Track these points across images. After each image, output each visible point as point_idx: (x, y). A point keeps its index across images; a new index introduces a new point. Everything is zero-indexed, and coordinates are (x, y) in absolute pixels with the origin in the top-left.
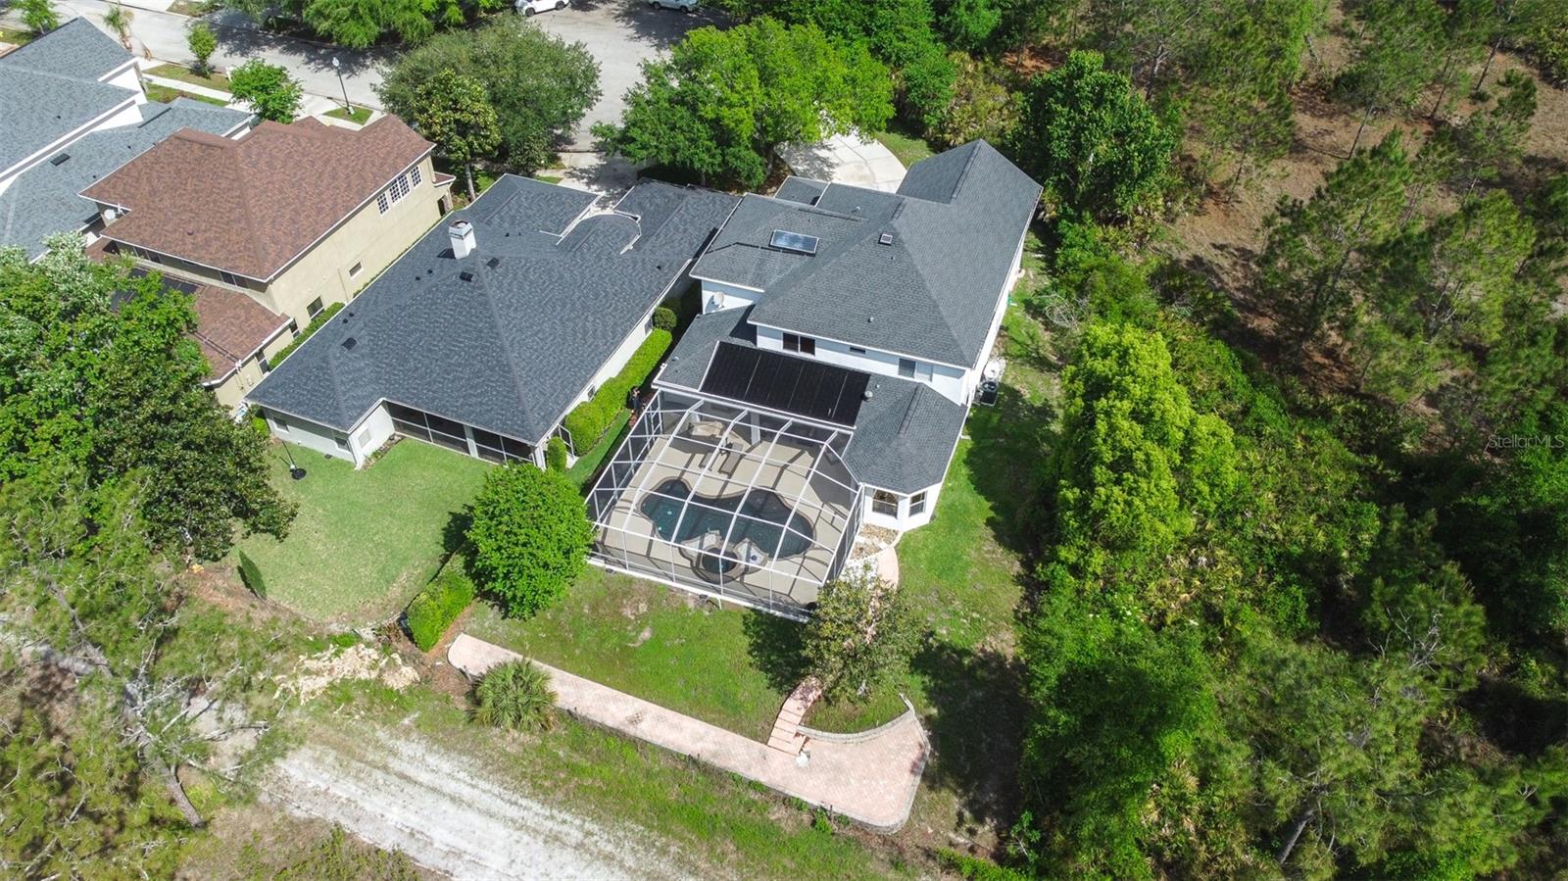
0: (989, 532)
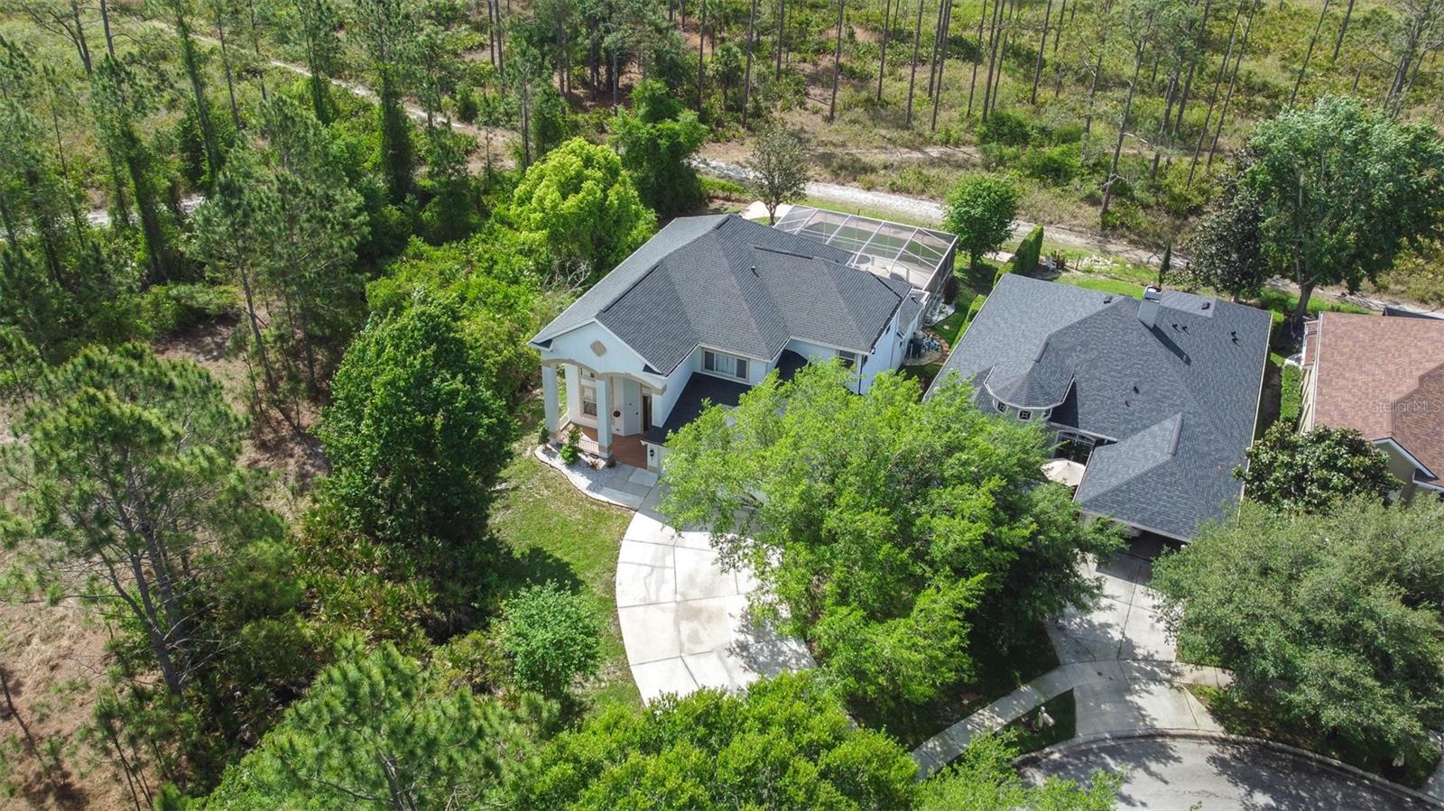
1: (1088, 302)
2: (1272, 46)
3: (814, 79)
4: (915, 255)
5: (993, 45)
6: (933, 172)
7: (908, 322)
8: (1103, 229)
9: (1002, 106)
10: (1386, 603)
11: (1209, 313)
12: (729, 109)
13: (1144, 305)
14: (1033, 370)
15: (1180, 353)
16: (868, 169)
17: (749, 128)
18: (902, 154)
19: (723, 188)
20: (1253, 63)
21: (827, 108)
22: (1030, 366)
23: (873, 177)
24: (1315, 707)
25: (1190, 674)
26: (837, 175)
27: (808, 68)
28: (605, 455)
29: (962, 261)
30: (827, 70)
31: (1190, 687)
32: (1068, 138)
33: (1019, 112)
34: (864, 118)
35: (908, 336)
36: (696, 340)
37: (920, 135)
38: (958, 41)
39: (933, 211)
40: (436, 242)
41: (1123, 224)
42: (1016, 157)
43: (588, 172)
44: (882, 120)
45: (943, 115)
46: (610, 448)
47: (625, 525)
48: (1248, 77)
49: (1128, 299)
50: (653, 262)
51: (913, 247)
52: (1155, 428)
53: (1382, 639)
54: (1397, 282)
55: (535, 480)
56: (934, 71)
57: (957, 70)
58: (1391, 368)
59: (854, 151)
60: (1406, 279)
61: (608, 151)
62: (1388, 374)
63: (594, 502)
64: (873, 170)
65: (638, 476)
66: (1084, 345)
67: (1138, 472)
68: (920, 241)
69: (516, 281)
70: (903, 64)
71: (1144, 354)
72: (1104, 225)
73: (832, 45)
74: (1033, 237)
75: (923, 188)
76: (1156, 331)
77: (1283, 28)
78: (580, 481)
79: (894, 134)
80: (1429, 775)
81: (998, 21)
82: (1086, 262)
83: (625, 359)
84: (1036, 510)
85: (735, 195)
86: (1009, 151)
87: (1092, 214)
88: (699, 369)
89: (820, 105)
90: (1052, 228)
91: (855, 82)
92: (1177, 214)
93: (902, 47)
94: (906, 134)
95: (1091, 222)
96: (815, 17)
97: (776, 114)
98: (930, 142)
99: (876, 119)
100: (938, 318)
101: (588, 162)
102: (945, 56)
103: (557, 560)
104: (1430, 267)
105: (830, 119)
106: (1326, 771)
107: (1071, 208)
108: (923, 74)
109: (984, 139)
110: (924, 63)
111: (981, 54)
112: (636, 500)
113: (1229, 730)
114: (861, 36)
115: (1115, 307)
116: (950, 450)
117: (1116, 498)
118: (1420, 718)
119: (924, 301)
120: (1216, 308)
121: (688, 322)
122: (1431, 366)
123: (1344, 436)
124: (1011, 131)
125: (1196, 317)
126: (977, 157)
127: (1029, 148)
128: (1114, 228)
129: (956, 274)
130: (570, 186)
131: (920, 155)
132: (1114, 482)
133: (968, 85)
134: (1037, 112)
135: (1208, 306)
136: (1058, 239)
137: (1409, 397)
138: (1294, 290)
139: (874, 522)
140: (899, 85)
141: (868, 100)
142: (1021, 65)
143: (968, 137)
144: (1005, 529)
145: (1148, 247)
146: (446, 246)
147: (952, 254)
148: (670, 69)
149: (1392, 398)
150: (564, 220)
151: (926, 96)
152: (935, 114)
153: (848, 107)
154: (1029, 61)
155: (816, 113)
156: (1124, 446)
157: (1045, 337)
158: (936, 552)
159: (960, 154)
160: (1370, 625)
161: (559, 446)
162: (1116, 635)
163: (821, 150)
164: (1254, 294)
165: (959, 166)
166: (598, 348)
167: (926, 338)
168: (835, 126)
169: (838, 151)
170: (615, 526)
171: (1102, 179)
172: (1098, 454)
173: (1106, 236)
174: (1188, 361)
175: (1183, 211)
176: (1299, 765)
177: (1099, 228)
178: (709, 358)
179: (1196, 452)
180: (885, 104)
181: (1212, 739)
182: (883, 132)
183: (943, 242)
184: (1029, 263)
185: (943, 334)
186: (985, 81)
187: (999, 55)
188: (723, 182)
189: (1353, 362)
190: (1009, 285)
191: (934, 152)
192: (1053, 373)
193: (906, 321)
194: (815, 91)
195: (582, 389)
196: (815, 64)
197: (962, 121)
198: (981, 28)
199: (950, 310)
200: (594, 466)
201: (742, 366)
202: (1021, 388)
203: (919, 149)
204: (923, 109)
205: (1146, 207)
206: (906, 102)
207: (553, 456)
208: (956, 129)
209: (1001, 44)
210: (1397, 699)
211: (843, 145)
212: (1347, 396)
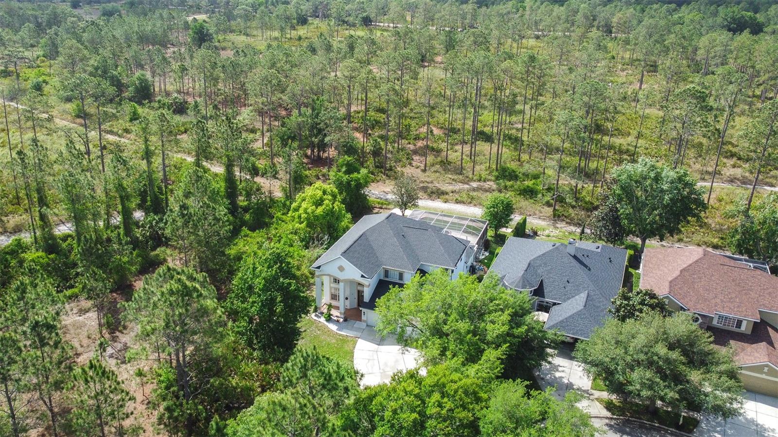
1: (546, 246)
2: (631, 131)
3: (415, 152)
4: (469, 230)
5: (498, 134)
6: (475, 194)
7: (469, 258)
8: (554, 217)
9: (505, 163)
10: (661, 350)
11: (599, 250)
12: (377, 167)
13: (569, 246)
14: (524, 274)
15: (586, 266)
16: (444, 193)
17: (387, 176)
18: (458, 186)
19: (379, 203)
20: (622, 140)
21: (422, 166)
22: (522, 273)
23: (447, 197)
24: (638, 390)
25: (597, 394)
26: (430, 196)
27: (412, 147)
28: (343, 316)
29: (491, 233)
30: (420, 147)
31: (597, 399)
32: (536, 177)
33: (513, 166)
34: (441, 170)
35: (469, 264)
36: (382, 265)
37: (467, 177)
38: (482, 133)
39: (477, 212)
40: (253, 230)
41: (563, 215)
42: (512, 186)
43: (325, 197)
44: (449, 170)
45: (477, 168)
46: (344, 313)
47: (355, 343)
48: (620, 147)
49: (562, 244)
50: (361, 233)
51: (468, 226)
52: (577, 297)
53: (661, 363)
54: (687, 237)
55: (313, 328)
56: (472, 147)
57: (483, 147)
58: (670, 268)
59: (437, 185)
60: (691, 236)
61: (331, 187)
62: (669, 270)
63: (340, 335)
64: (447, 194)
65: (357, 324)
66: (545, 264)
67: (570, 314)
68: (471, 224)
69: (291, 246)
70: (457, 144)
71: (570, 267)
72: (554, 216)
73: (422, 136)
74: (521, 222)
75: (471, 201)
76: (575, 257)
77: (636, 122)
78: (333, 327)
79: (455, 177)
80: (694, 428)
81: (500, 124)
82: (547, 232)
83: (353, 273)
84: (527, 323)
85: (384, 206)
86: (509, 183)
87: (549, 211)
88: (382, 278)
89: (419, 164)
90: (531, 217)
91: (435, 153)
92: (588, 210)
93: (455, 136)
94: (461, 177)
95: (548, 215)
96: (413, 123)
97: (399, 169)
98: (472, 180)
99: (446, 170)
100: (482, 257)
101: (324, 192)
102: (476, 140)
104: (702, 230)
105: (424, 171)
106: (653, 428)
107: (539, 208)
108: (467, 148)
109: (497, 178)
110: (466, 143)
111: (493, 139)
112: (359, 334)
113: (613, 414)
114: (436, 131)
115: (557, 248)
116: (492, 300)
117: (562, 325)
118: (677, 393)
119: (475, 249)
120: (602, 248)
121: (377, 257)
122: (685, 266)
123: (646, 292)
124: (510, 174)
125: (593, 252)
126: (495, 186)
127: (518, 183)
128: (559, 216)
129: (489, 238)
130: (319, 203)
131: (468, 186)
132: (561, 319)
133: (488, 153)
134: (521, 165)
135: (599, 247)
136: (533, 222)
137: (676, 278)
138: (639, 241)
139: (464, 326)
140: (456, 154)
141: (442, 161)
142: (512, 143)
143: (490, 177)
144: (515, 330)
145: (575, 225)
146: (257, 231)
147: (486, 230)
148: (350, 149)
149: (670, 279)
150: (317, 218)
151: (468, 159)
152: (474, 167)
153: (433, 165)
154: (516, 141)
155: (417, 168)
156: (564, 305)
157: (528, 261)
158: (489, 338)
159: (487, 185)
160: (655, 358)
161: (322, 313)
162: (566, 381)
163: (422, 185)
164: (622, 243)
165: (486, 191)
166: (341, 269)
167: (477, 265)
168: (427, 174)
169: (430, 185)
170: (351, 345)
171: (551, 195)
172: (554, 309)
173: (555, 220)
174: (590, 270)
175: (591, 208)
176: (642, 426)
177: (552, 217)
178: (386, 273)
179: (594, 306)
180: (450, 163)
181: (607, 418)
182: (450, 176)
183: (482, 224)
184: (520, 231)
185: (485, 264)
186: (496, 151)
187: (502, 139)
188: (379, 200)
189: (656, 266)
190: (512, 242)
191: (475, 185)
192: (532, 276)
193: (468, 257)
194: (416, 158)
195: (331, 288)
196: (415, 145)
197: (486, 170)
198: (492, 126)
199: (487, 254)
200: (338, 321)
201: (401, 276)
202: (519, 282)
203: (468, 184)
204: (468, 165)
205: (573, 207)
206: (460, 162)
207: (320, 317)
208: (484, 174)
209: (502, 133)
210: (669, 387)
211: (432, 182)
212: (653, 280)
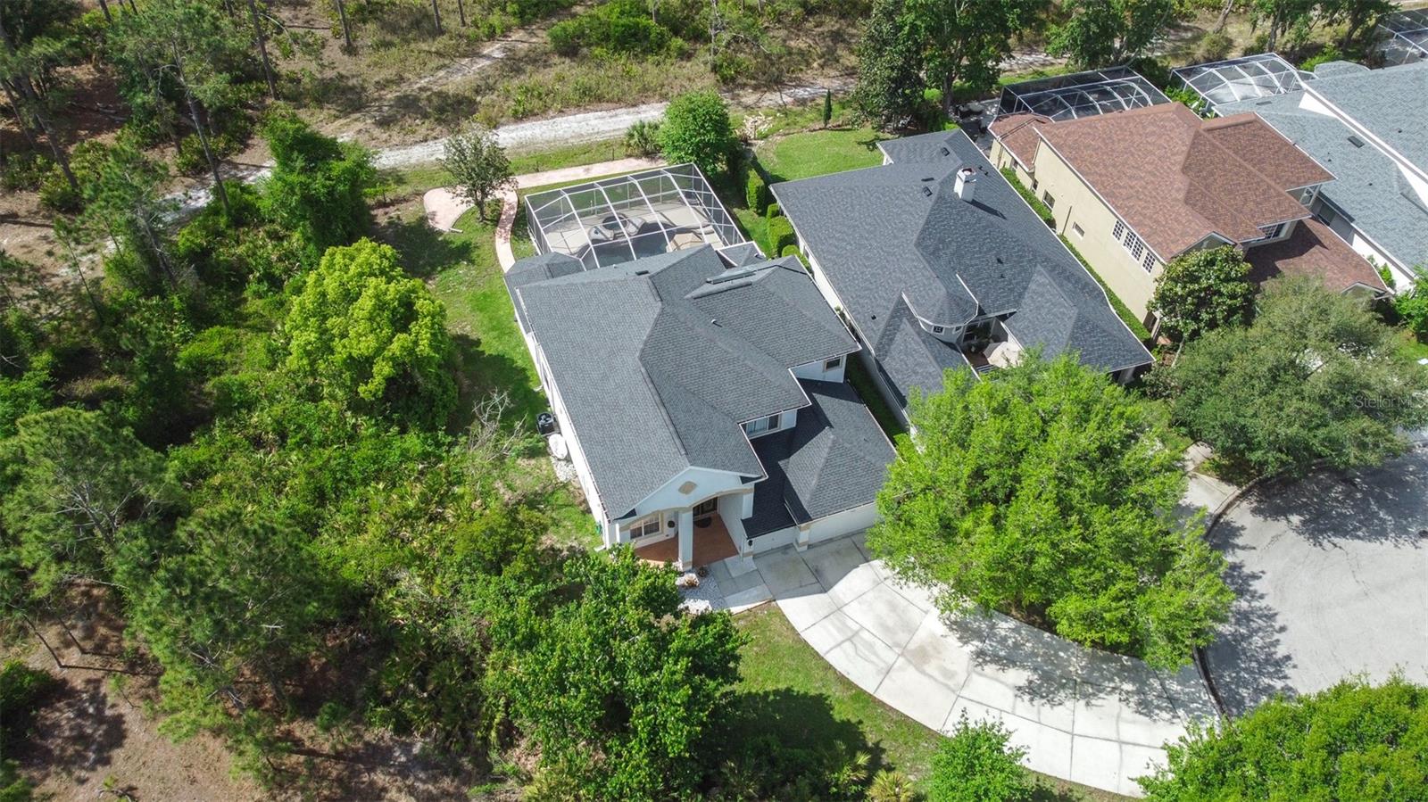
0: (473, 336)
14: (945, 287)
15: (995, 212)
22: (939, 285)
23: (482, 109)
28: (690, 567)
31: (1198, 470)
34: (385, 35)
36: (735, 421)
44: (402, 31)
46: (693, 560)
47: (785, 620)
52: (1032, 286)
58: (1150, 168)
59: (423, 83)
62: (1152, 174)
64: (471, 101)
65: (734, 567)
66: (943, 242)
71: (985, 228)
75: (541, 103)
76: (975, 204)
79: (435, 44)
94: (445, 40)
99: (397, 31)
103: (776, 692)
115: (939, 197)
121: (714, 408)
122: (1179, 159)
131: (487, 62)
137: (1189, 191)
149: (1179, 196)
157: (913, 248)
159: (518, 44)
165: (535, 62)
166: (688, 488)
169: (408, 89)
170: (780, 627)
174: (1002, 216)
181: (1239, 498)
191: (494, 52)
200: (692, 585)
201: (775, 419)
203: (477, 54)
211: (403, 79)
